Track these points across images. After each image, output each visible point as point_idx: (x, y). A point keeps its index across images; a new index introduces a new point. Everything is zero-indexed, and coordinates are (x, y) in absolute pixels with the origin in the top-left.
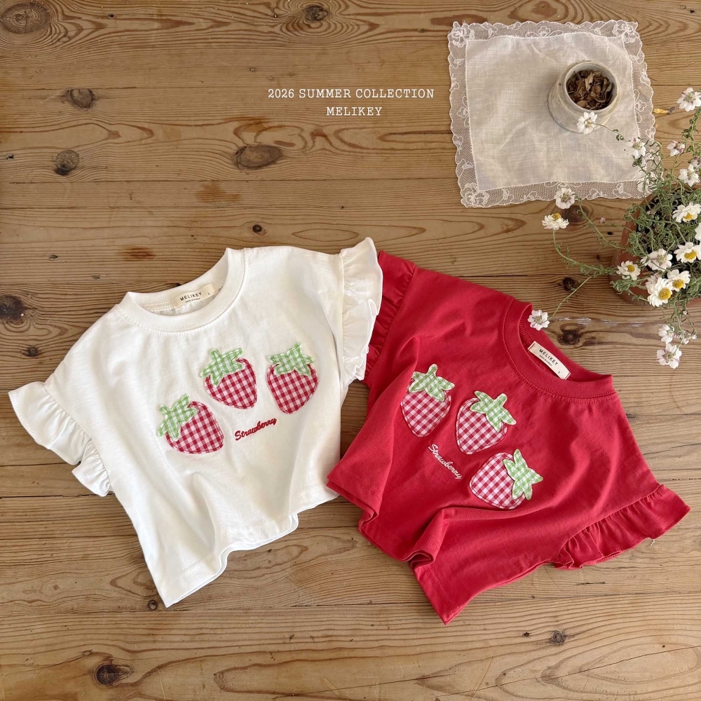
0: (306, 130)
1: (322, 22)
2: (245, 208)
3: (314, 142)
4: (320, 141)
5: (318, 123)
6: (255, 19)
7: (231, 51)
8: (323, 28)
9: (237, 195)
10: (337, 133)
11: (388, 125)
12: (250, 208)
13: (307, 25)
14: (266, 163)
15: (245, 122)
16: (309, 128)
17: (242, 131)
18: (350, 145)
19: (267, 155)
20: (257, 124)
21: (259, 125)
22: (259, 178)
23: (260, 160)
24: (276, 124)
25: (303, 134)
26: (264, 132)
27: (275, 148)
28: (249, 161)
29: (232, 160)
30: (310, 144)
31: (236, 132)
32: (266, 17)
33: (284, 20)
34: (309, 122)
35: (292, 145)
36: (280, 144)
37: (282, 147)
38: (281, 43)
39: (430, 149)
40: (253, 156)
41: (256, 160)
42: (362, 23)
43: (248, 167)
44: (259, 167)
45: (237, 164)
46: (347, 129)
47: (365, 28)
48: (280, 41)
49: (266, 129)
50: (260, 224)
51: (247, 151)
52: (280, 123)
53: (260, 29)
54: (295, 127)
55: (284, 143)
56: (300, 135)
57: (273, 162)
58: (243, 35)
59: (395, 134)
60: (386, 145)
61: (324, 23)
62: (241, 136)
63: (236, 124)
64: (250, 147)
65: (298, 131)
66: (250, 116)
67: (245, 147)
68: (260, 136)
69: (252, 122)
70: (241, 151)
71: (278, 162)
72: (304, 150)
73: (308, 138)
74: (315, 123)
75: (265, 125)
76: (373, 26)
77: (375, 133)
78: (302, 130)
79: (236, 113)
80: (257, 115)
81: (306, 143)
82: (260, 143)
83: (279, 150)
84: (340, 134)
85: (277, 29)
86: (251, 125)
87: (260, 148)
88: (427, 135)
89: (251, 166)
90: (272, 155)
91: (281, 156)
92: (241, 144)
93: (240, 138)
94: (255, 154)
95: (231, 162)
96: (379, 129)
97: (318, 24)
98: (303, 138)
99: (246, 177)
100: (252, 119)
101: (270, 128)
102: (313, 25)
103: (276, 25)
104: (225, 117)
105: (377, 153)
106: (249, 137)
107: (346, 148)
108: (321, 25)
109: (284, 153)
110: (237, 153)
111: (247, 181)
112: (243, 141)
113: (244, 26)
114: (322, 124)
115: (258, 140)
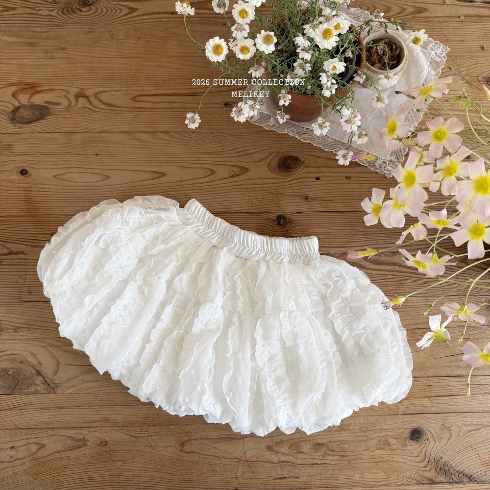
0: (71, 92)
1: (91, 7)
2: (16, 155)
3: (77, 102)
4: (82, 102)
5: (82, 87)
6: (37, 5)
7: (16, 30)
8: (92, 11)
9: (10, 145)
10: (96, 95)
11: (139, 88)
12: (20, 155)
13: (79, 9)
14: (36, 119)
15: (22, 86)
16: (74, 91)
17: (19, 93)
18: (107, 104)
19: (37, 113)
20: (31, 88)
21: (34, 89)
22: (30, 131)
23: (31, 117)
24: (47, 88)
25: (68, 96)
26: (37, 94)
27: (44, 106)
28: (22, 117)
29: (9, 117)
30: (73, 103)
31: (14, 95)
32: (46, 3)
33: (60, 6)
34: (74, 86)
35: (58, 104)
36: (49, 104)
37: (51, 106)
38: (57, 23)
39: (173, 108)
40: (25, 114)
41: (28, 117)
42: (123, 8)
43: (21, 122)
44: (30, 122)
45: (13, 120)
46: (105, 92)
47: (125, 11)
48: (56, 22)
49: (38, 92)
50: (27, 168)
51: (21, 110)
52: (51, 87)
53: (40, 12)
54: (63, 90)
55: (53, 102)
56: (66, 97)
57: (42, 118)
58: (27, 17)
59: (144, 95)
60: (137, 105)
61: (93, 8)
62: (17, 98)
63: (14, 88)
64: (25, 106)
65: (64, 93)
66: (27, 81)
67: (20, 107)
68: (33, 98)
69: (27, 86)
70: (17, 109)
71: (46, 118)
72: (68, 108)
73: (73, 99)
74: (78, 86)
75: (38, 89)
76: (132, 10)
77: (128, 94)
78: (68, 92)
79: (15, 79)
80: (32, 81)
81: (70, 102)
82: (32, 103)
83: (48, 109)
84: (99, 95)
85: (54, 13)
86: (26, 89)
87: (33, 107)
88: (171, 97)
89: (24, 121)
90: (42, 112)
91: (48, 113)
92: (17, 104)
93: (16, 99)
94: (28, 112)
95: (8, 119)
96: (131, 91)
97: (88, 8)
98: (68, 99)
99: (19, 131)
100: (28, 84)
101: (42, 91)
102: (84, 9)
103: (54, 10)
104: (5, 83)
105: (129, 111)
106: (24, 99)
107: (103, 106)
108: (91, 9)
109: (52, 111)
110: (13, 112)
111: (20, 134)
112: (19, 101)
113: (28, 11)
114: (85, 88)
115: (31, 101)
